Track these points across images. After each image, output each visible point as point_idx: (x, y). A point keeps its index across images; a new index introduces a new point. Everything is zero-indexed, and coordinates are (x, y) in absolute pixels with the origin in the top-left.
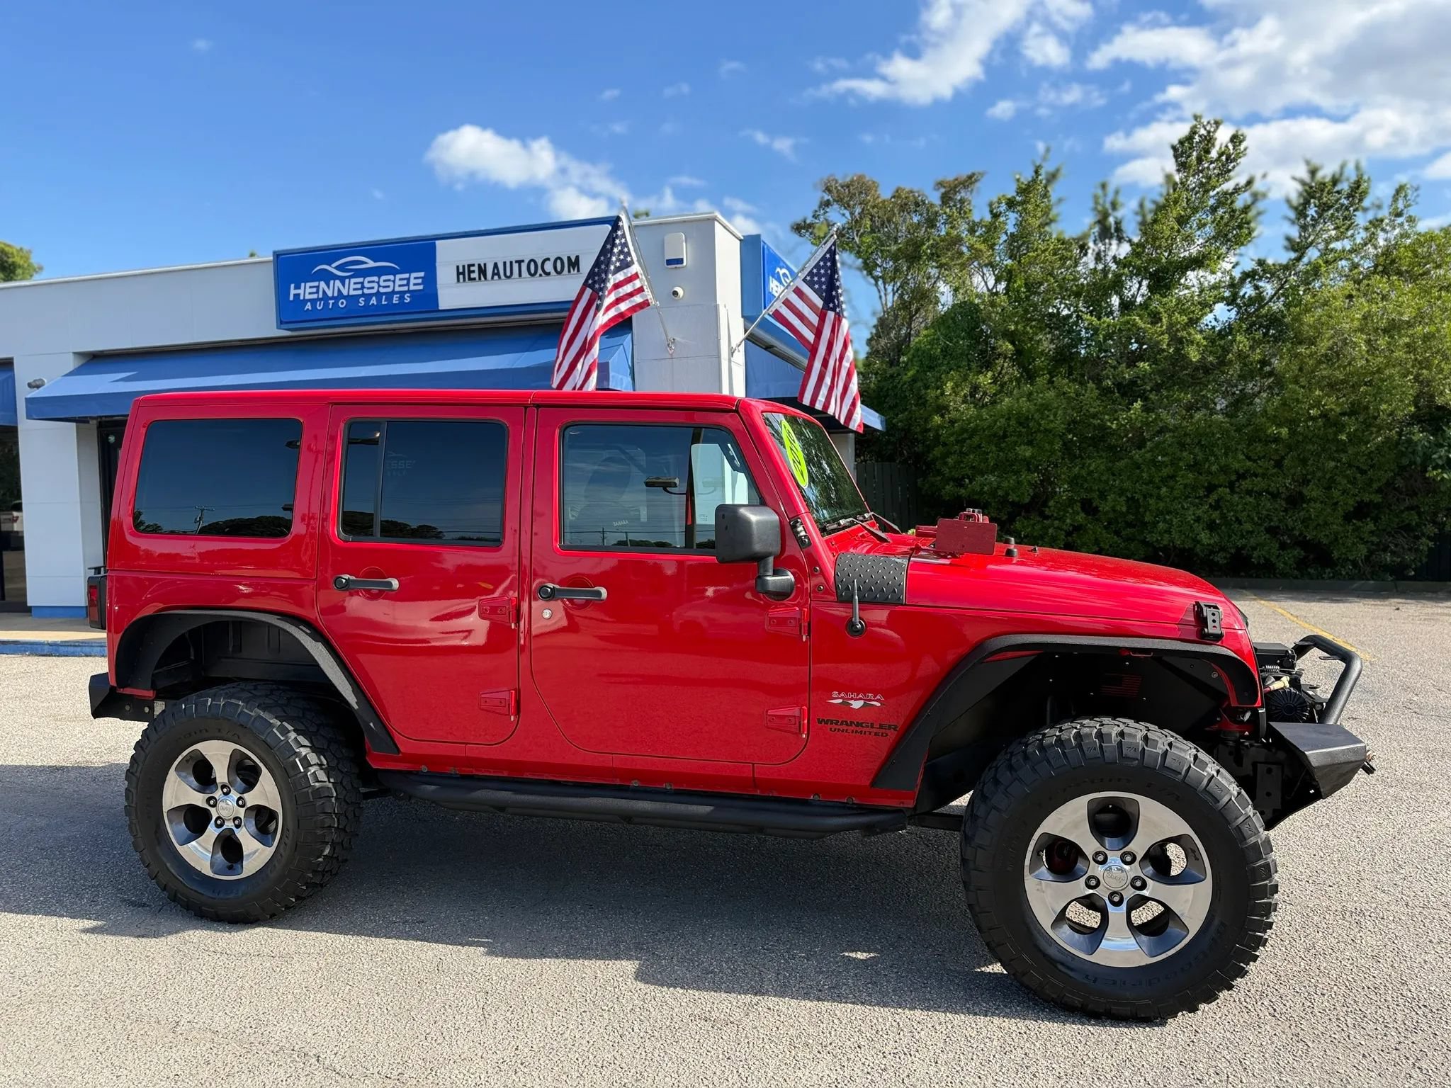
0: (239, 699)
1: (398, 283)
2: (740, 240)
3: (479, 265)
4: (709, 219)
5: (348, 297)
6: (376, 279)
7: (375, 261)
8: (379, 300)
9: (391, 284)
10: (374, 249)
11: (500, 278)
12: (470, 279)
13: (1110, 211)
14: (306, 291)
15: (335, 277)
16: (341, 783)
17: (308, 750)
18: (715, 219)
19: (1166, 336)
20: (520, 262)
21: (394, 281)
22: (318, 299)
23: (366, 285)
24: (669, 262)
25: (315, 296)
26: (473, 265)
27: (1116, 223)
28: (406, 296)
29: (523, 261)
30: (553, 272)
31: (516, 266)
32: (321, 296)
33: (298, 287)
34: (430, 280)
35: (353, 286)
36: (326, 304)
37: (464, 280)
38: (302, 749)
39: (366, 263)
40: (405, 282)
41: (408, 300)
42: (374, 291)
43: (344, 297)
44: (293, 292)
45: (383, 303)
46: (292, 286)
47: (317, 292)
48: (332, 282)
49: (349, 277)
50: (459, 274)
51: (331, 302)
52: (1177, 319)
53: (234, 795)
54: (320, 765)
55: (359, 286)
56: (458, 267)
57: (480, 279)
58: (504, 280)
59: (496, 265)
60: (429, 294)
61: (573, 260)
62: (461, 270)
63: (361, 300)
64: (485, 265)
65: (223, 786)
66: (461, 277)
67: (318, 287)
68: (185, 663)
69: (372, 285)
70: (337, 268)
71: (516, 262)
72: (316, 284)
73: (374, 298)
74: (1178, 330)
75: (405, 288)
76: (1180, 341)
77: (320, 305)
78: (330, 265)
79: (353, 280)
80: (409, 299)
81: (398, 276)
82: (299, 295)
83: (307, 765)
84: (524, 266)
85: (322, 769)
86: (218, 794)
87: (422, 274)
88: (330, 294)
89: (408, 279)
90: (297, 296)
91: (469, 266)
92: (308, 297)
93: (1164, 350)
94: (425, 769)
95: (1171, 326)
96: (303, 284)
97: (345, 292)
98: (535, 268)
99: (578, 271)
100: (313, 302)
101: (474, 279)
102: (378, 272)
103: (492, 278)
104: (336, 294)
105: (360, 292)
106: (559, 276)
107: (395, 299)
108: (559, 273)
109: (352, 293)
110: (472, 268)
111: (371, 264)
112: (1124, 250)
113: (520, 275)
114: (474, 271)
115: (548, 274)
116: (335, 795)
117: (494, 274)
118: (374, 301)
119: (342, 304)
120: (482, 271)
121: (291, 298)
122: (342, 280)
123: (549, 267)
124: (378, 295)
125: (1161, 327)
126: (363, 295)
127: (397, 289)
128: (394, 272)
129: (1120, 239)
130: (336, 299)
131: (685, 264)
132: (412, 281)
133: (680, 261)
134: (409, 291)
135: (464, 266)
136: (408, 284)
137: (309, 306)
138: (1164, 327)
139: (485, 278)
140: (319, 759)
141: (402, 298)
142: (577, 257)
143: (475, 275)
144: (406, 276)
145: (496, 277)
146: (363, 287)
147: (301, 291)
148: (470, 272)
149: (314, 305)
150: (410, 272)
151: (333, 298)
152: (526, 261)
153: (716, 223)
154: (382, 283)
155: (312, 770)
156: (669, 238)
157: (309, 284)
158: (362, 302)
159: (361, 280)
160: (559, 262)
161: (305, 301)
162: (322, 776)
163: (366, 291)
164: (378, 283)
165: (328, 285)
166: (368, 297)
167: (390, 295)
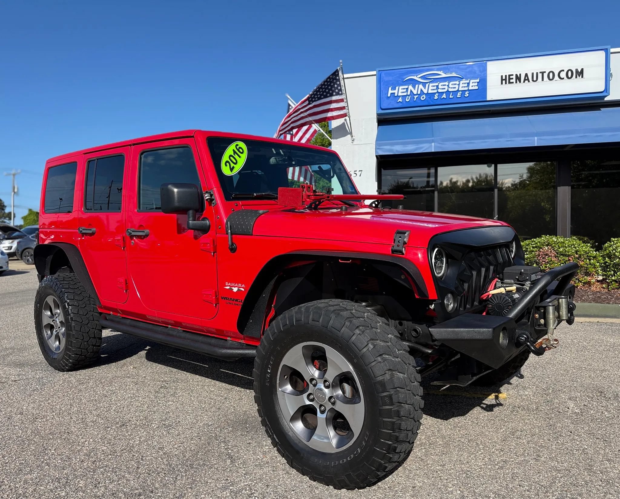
1: (461, 85)
3: (516, 75)
5: (427, 94)
6: (447, 83)
7: (447, 73)
8: (448, 95)
9: (456, 86)
10: (447, 67)
11: (529, 81)
12: (510, 83)
14: (400, 91)
15: (419, 83)
20: (543, 73)
21: (459, 85)
22: (407, 95)
23: (440, 87)
25: (405, 94)
26: (512, 75)
28: (467, 92)
29: (545, 72)
31: (540, 75)
32: (409, 93)
33: (394, 89)
34: (483, 83)
35: (431, 88)
36: (412, 98)
37: (506, 83)
39: (440, 75)
40: (466, 85)
42: (446, 90)
44: (390, 91)
45: (451, 97)
46: (390, 88)
47: (407, 91)
48: (417, 86)
49: (429, 83)
50: (502, 80)
51: (416, 97)
55: (435, 88)
56: (502, 76)
57: (516, 82)
58: (532, 83)
59: (526, 75)
60: (481, 91)
61: (579, 71)
62: (504, 78)
64: (520, 75)
66: (504, 82)
67: (407, 89)
69: (443, 87)
71: (540, 73)
72: (406, 87)
73: (445, 94)
75: (466, 89)
77: (408, 98)
78: (416, 76)
79: (431, 85)
80: (468, 95)
81: (462, 82)
82: (394, 93)
84: (546, 75)
87: (477, 80)
88: (415, 92)
89: (468, 84)
91: (509, 76)
92: (400, 94)
96: (397, 88)
97: (425, 92)
98: (553, 76)
99: (582, 77)
100: (404, 97)
101: (513, 83)
102: (448, 79)
103: (524, 82)
104: (419, 93)
105: (436, 91)
106: (570, 80)
107: (458, 94)
108: (569, 78)
109: (430, 92)
110: (511, 77)
111: (444, 75)
113: (543, 80)
114: (512, 79)
115: (563, 79)
117: (525, 80)
118: (444, 96)
119: (423, 98)
120: (518, 78)
121: (389, 95)
122: (424, 84)
123: (563, 75)
124: (448, 92)
126: (438, 92)
127: (460, 89)
128: (460, 79)
130: (419, 95)
132: (471, 84)
134: (468, 90)
135: (506, 76)
136: (468, 86)
137: (400, 99)
139: (520, 82)
141: (463, 94)
142: (582, 70)
143: (514, 80)
144: (467, 81)
145: (527, 81)
146: (437, 88)
147: (396, 91)
148: (510, 79)
149: (404, 99)
150: (470, 78)
151: (417, 95)
152: (548, 72)
154: (450, 86)
157: (401, 87)
158: (436, 98)
159: (436, 84)
160: (570, 72)
161: (398, 97)
163: (440, 91)
164: (448, 86)
165: (414, 87)
166: (440, 94)
167: (455, 92)
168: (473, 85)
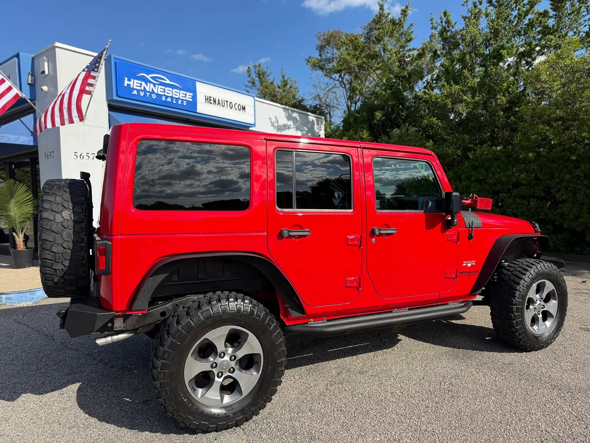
1: (181, 95)
3: (214, 98)
5: (157, 94)
6: (171, 89)
7: (170, 81)
8: (172, 100)
11: (221, 105)
12: (210, 102)
14: (135, 84)
15: (151, 82)
20: (227, 101)
21: (179, 93)
22: (141, 90)
23: (166, 90)
25: (139, 88)
28: (185, 102)
31: (226, 102)
32: (142, 89)
33: (129, 80)
34: (194, 97)
35: (159, 90)
36: (145, 95)
37: (208, 102)
39: (166, 80)
40: (184, 95)
41: (185, 104)
42: (170, 95)
43: (155, 94)
44: (126, 82)
45: (174, 102)
46: (126, 79)
47: (141, 86)
48: (149, 84)
49: (158, 85)
50: (206, 99)
51: (148, 94)
55: (163, 90)
56: (206, 97)
58: (222, 107)
59: (219, 100)
60: (194, 103)
63: (164, 97)
67: (141, 84)
69: (169, 92)
70: (151, 77)
72: (140, 82)
75: (184, 98)
77: (142, 93)
78: (148, 75)
79: (160, 87)
81: (182, 92)
82: (130, 85)
84: (228, 103)
87: (192, 94)
88: (148, 90)
89: (186, 95)
90: (129, 85)
91: (210, 97)
92: (135, 87)
96: (132, 80)
97: (156, 92)
99: (245, 111)
100: (138, 91)
101: (212, 103)
103: (217, 105)
104: (151, 91)
105: (163, 94)
106: (240, 112)
108: (240, 110)
109: (159, 93)
110: (211, 99)
111: (168, 82)
113: (227, 106)
115: (237, 109)
118: (169, 100)
119: (154, 96)
120: (215, 101)
121: (126, 85)
122: (154, 85)
123: (236, 106)
124: (172, 97)
126: (165, 95)
127: (181, 98)
128: (180, 89)
132: (188, 96)
134: (186, 100)
135: (208, 97)
137: (135, 92)
139: (215, 104)
141: (182, 102)
142: (245, 106)
143: (212, 102)
145: (219, 105)
146: (164, 91)
148: (210, 100)
150: (187, 91)
151: (149, 92)
154: (174, 93)
157: (136, 81)
159: (164, 88)
161: (133, 89)
163: (167, 94)
164: (172, 92)
165: (147, 84)
166: (167, 97)
167: (177, 99)
168: (189, 96)
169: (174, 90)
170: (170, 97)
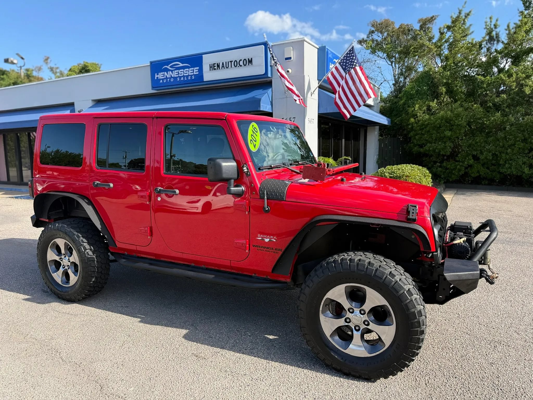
0: (65, 225)
1: (190, 71)
2: (318, 49)
3: (217, 64)
4: (302, 41)
5: (174, 78)
6: (183, 70)
7: (182, 64)
8: (184, 78)
9: (188, 72)
10: (182, 59)
11: (224, 68)
12: (215, 69)
13: (494, 29)
14: (160, 76)
15: (170, 70)
16: (99, 256)
17: (87, 244)
18: (304, 40)
19: (515, 83)
20: (231, 62)
21: (189, 71)
22: (164, 79)
23: (180, 73)
24: (287, 59)
25: (163, 78)
26: (215, 64)
27: (496, 34)
29: (232, 61)
30: (243, 65)
31: (230, 63)
32: (165, 77)
33: (158, 75)
34: (201, 70)
36: (167, 80)
37: (212, 70)
38: (84, 243)
39: (179, 64)
40: (192, 71)
41: (193, 78)
43: (173, 78)
44: (156, 76)
46: (156, 74)
47: (164, 76)
49: (174, 70)
50: (210, 67)
51: (168, 79)
52: (520, 75)
53: (67, 258)
54: (91, 249)
55: (177, 73)
58: (226, 69)
59: (223, 63)
60: (200, 76)
61: (250, 59)
62: (211, 66)
63: (178, 78)
64: (219, 63)
65: (64, 254)
66: (211, 68)
67: (164, 74)
68: (61, 210)
69: (182, 73)
70: (170, 67)
72: (163, 73)
74: (520, 81)
75: (192, 74)
76: (522, 85)
77: (165, 81)
79: (176, 71)
81: (190, 69)
83: (85, 249)
84: (233, 63)
85: (91, 251)
86: (63, 257)
87: (198, 68)
88: (168, 77)
89: (193, 70)
90: (157, 78)
91: (214, 64)
92: (161, 78)
93: (513, 90)
94: (126, 253)
95: (517, 78)
96: (159, 73)
97: (173, 76)
98: (236, 64)
99: (252, 64)
100: (163, 79)
101: (216, 69)
102: (183, 68)
104: (170, 77)
105: (177, 76)
106: (245, 67)
108: (245, 65)
109: (175, 76)
110: (215, 65)
111: (181, 65)
112: (500, 47)
113: (231, 67)
115: (241, 66)
116: (96, 260)
117: (222, 67)
118: (182, 79)
119: (172, 80)
120: (218, 66)
121: (156, 78)
122: (172, 71)
123: (241, 63)
124: (184, 76)
125: (513, 79)
126: (179, 77)
127: (190, 74)
128: (188, 68)
129: (498, 41)
130: (170, 78)
131: (292, 59)
132: (195, 71)
133: (290, 58)
134: (194, 75)
135: (212, 64)
136: (193, 72)
137: (161, 81)
138: (514, 79)
139: (219, 69)
140: (91, 248)
141: (191, 77)
142: (252, 59)
143: (216, 68)
144: (193, 69)
146: (179, 74)
147: (159, 76)
148: (214, 66)
149: (163, 81)
150: (194, 67)
151: (169, 78)
152: (234, 61)
153: (305, 42)
154: (185, 72)
155: (87, 251)
156: (286, 49)
157: (161, 73)
158: (178, 80)
159: (178, 71)
160: (245, 61)
161: (160, 79)
162: (90, 253)
163: (180, 75)
165: (167, 73)
166: (180, 77)
167: (187, 76)
169: (186, 70)
170: (182, 76)
